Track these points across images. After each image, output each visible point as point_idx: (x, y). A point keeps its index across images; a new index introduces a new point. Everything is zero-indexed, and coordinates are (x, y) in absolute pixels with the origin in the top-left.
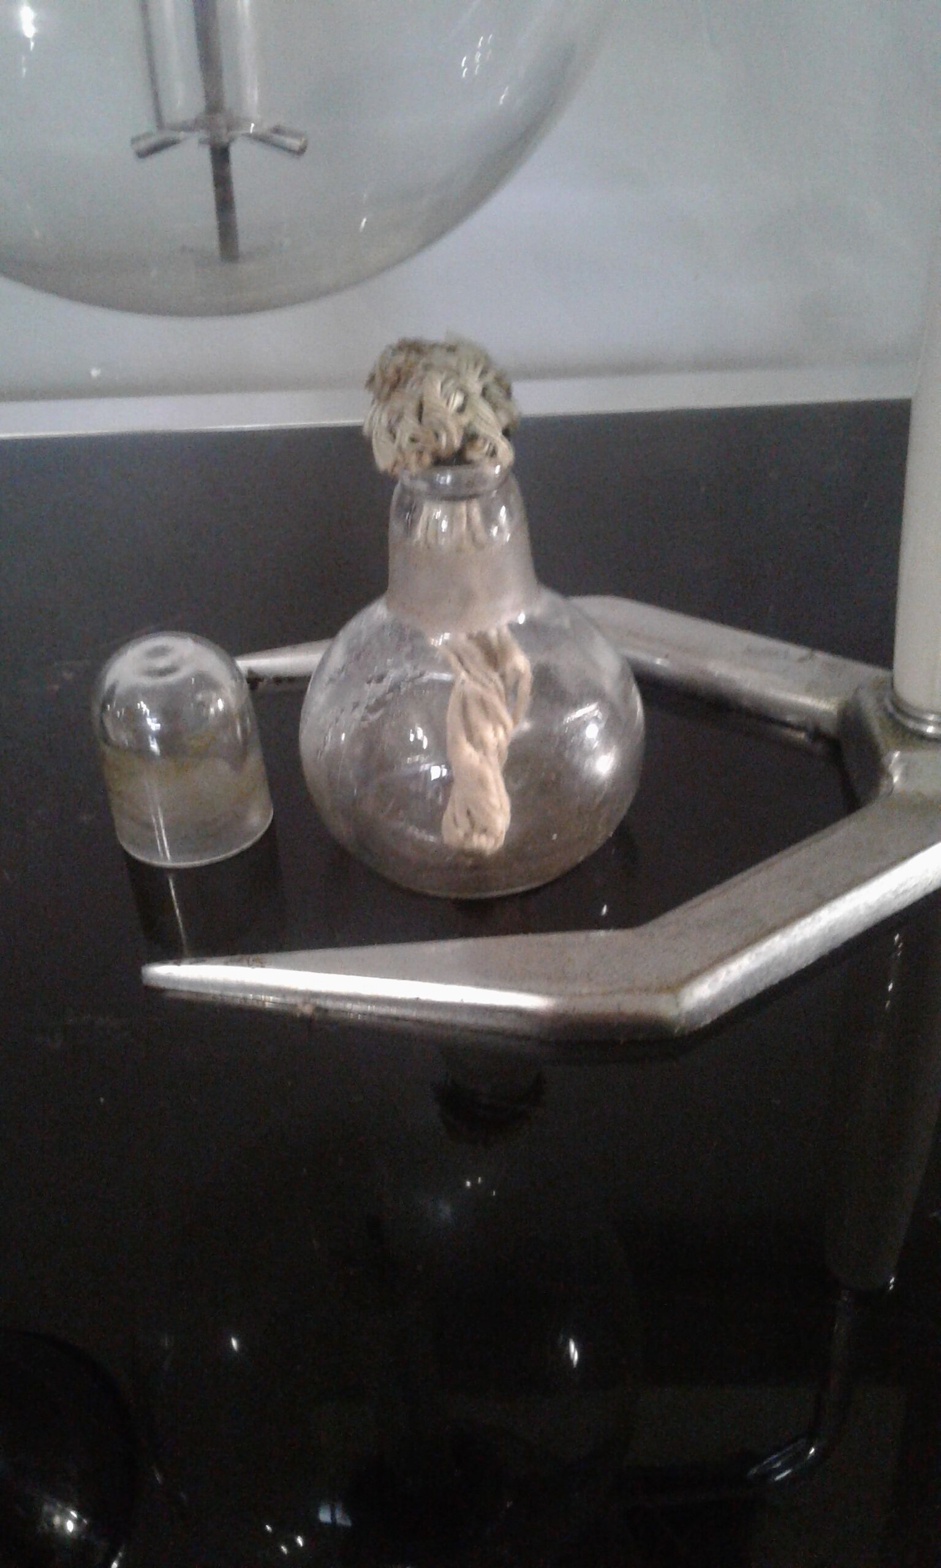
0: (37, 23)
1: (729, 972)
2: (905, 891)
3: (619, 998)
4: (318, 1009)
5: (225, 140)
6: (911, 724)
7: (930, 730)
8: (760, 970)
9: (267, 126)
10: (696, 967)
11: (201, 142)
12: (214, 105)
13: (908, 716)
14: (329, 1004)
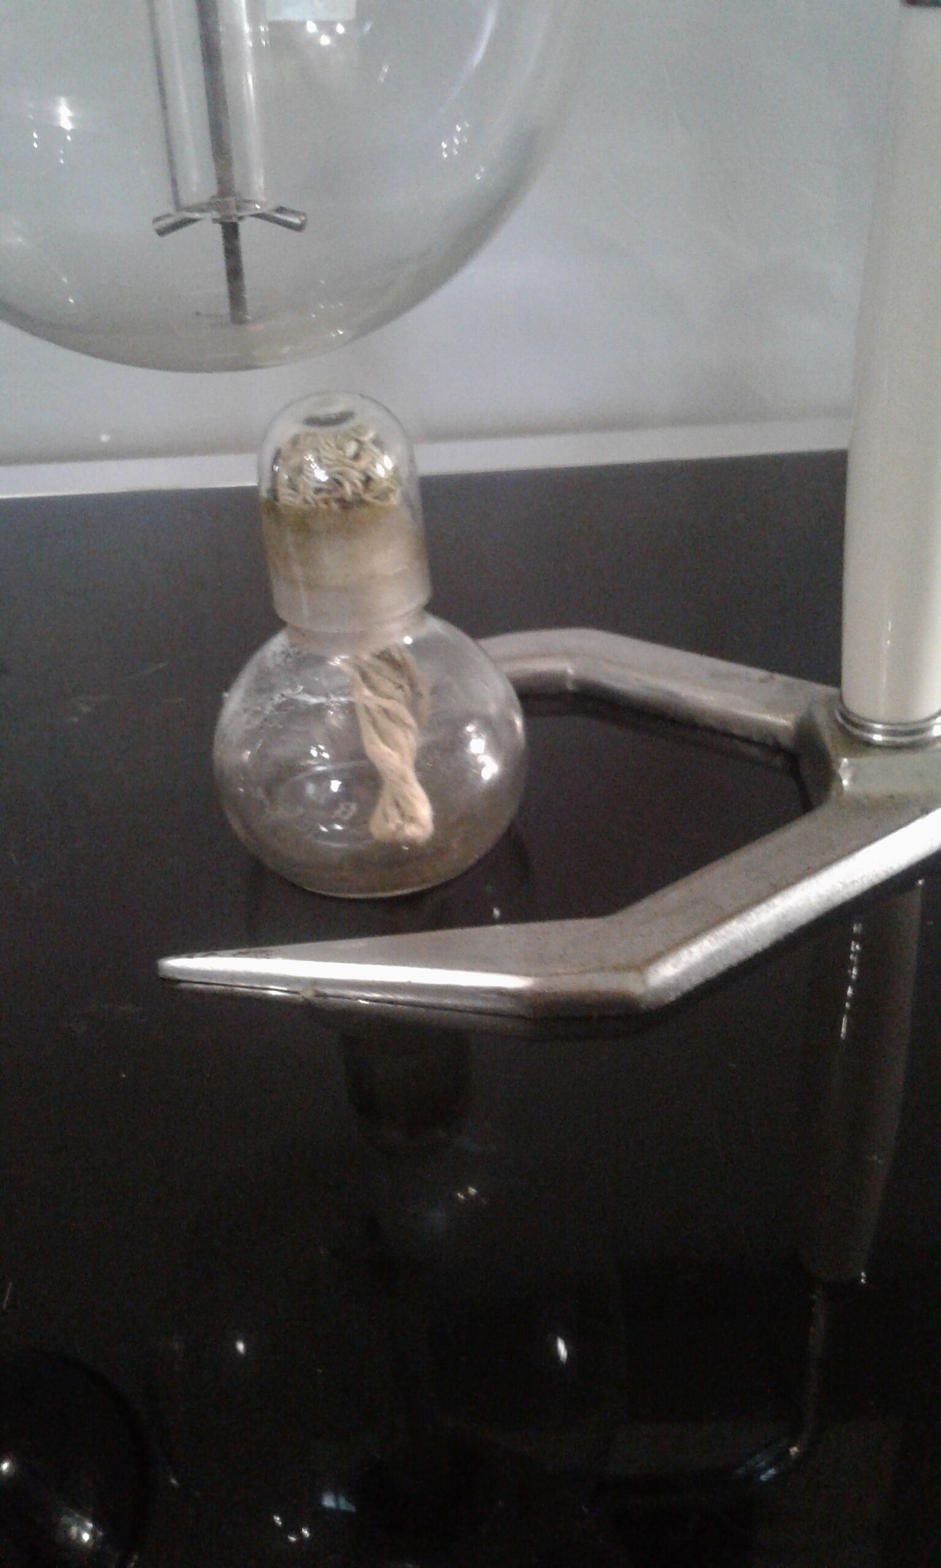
0: (73, 120)
1: (691, 953)
2: (853, 883)
3: (588, 977)
4: (318, 995)
5: (234, 220)
6: (857, 732)
7: (877, 738)
8: (719, 952)
9: (271, 206)
10: (661, 948)
11: (215, 221)
12: (225, 188)
13: (856, 725)
14: (329, 991)
